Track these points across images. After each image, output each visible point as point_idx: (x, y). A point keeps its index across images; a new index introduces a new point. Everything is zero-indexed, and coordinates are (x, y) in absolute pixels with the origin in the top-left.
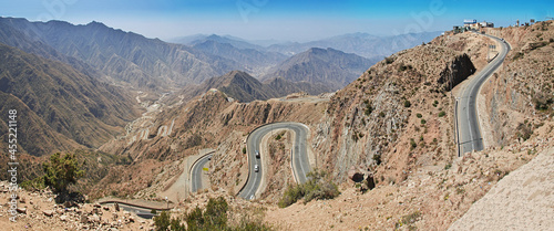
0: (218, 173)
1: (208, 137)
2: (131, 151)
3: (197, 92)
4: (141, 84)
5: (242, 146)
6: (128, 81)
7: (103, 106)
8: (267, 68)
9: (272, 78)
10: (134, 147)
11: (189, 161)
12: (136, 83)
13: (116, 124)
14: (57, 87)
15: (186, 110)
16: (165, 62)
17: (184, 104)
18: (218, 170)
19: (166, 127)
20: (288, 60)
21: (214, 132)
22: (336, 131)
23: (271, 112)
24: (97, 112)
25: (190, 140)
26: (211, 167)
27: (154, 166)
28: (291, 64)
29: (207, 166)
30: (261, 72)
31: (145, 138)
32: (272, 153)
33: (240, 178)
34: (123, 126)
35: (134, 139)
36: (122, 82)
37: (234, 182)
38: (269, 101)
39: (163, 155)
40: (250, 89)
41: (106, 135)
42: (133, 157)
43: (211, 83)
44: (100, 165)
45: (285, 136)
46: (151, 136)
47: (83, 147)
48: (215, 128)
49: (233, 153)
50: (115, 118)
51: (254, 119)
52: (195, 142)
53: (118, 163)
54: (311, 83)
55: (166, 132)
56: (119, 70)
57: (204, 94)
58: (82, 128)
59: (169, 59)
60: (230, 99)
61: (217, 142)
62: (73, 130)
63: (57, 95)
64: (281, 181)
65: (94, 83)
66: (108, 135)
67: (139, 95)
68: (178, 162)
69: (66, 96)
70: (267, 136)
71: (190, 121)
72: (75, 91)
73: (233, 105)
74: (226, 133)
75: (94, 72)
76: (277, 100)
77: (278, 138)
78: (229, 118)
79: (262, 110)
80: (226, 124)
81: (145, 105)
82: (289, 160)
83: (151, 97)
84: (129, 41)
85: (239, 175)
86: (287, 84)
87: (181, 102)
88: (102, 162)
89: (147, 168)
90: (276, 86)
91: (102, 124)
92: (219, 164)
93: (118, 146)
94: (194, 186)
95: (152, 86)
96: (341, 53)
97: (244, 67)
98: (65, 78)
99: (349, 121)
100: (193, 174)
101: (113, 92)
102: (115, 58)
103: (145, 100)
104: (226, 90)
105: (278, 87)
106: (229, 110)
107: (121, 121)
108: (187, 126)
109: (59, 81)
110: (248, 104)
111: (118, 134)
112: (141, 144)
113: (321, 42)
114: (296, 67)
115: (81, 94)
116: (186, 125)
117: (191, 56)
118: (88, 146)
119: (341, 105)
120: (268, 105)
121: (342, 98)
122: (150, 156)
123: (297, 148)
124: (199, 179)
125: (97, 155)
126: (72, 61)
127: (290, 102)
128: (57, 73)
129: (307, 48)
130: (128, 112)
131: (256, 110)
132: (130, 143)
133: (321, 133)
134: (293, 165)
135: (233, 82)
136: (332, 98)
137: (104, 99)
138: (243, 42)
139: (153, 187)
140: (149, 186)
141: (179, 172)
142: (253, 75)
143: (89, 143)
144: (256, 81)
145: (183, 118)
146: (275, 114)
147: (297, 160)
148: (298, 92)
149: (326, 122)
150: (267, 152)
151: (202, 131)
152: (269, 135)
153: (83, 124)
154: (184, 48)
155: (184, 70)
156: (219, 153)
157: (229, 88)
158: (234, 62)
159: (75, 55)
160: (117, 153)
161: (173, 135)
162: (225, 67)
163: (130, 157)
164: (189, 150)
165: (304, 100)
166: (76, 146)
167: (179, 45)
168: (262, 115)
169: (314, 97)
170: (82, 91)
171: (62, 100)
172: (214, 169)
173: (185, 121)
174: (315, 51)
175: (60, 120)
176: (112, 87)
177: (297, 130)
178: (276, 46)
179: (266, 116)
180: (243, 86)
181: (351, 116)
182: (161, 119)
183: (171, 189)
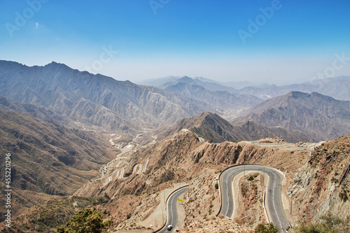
0: (192, 203)
1: (180, 173)
2: (107, 191)
3: (169, 133)
4: (114, 127)
5: (214, 182)
6: (99, 125)
7: (74, 153)
8: (239, 111)
9: (244, 121)
10: (111, 187)
11: (165, 194)
12: (109, 126)
13: (90, 168)
14: (14, 141)
15: (159, 148)
16: (137, 104)
17: (158, 144)
18: (192, 201)
19: (141, 166)
20: (263, 104)
21: (186, 169)
22: (319, 184)
23: (241, 154)
24: (68, 159)
25: (163, 176)
26: (185, 198)
27: (131, 201)
28: (266, 108)
29: (181, 197)
30: (232, 114)
31: (121, 177)
32: (244, 191)
33: (212, 209)
34: (97, 169)
35: (110, 179)
36: (94, 127)
37: (207, 212)
38: (240, 143)
39: (139, 190)
40: (220, 131)
41: (80, 181)
42: (110, 196)
43: (182, 124)
44: (77, 210)
45: (258, 178)
46: (127, 175)
47: (55, 197)
48: (187, 165)
49: (206, 188)
50: (89, 163)
51: (224, 159)
52: (169, 177)
53: (95, 204)
54: (288, 129)
55: (141, 170)
56: (89, 114)
57: (176, 134)
58: (52, 179)
59: (141, 101)
60: (200, 139)
61: (189, 177)
62: (41, 182)
63: (15, 150)
64: (252, 217)
65: (61, 131)
66: (83, 179)
67: (113, 138)
68: (155, 195)
69: (28, 149)
70: (239, 176)
71: (163, 159)
72: (38, 142)
73: (204, 145)
74: (197, 170)
75: (60, 119)
76: (249, 143)
77: (251, 179)
78: (199, 156)
79: (233, 151)
80: (197, 161)
81: (119, 146)
82: (261, 201)
83: (125, 138)
84: (98, 84)
85: (211, 206)
86: (260, 128)
87: (154, 142)
88: (79, 206)
89: (124, 204)
90: (247, 129)
91: (74, 170)
92: (192, 196)
93: (93, 188)
94: (170, 214)
95: (125, 128)
96: (330, 99)
97: (215, 108)
98: (23, 130)
99: (337, 177)
100: (169, 205)
101: (83, 137)
102: (83, 102)
103: (119, 142)
104: (197, 131)
105: (250, 130)
106: (200, 149)
107: (95, 165)
108: (161, 163)
109: (15, 133)
110: (218, 144)
111: (93, 177)
112: (117, 183)
113: (304, 85)
114: (272, 111)
115: (46, 144)
116: (159, 163)
117: (162, 98)
118: (61, 195)
119: (328, 158)
120: (239, 147)
121: (330, 151)
122: (127, 192)
123: (270, 191)
124: (175, 208)
125: (73, 201)
126: (30, 109)
127: (263, 146)
128: (13, 125)
129: (286, 92)
130: (102, 156)
131: (226, 150)
132: (106, 184)
133: (299, 182)
134: (266, 206)
135: (204, 123)
136: (317, 149)
137: (74, 146)
138: (215, 84)
139: (132, 218)
140: (129, 217)
141: (156, 203)
142: (224, 117)
143: (62, 191)
144: (227, 123)
145: (157, 156)
146: (245, 157)
147: (270, 202)
148: (272, 137)
149: (306, 172)
150: (239, 191)
151: (174, 167)
152: (242, 175)
153: (53, 175)
154: (156, 90)
155: (157, 112)
156: (192, 187)
157: (199, 129)
158: (205, 104)
159: (33, 101)
160: (93, 196)
161: (148, 172)
162: (196, 108)
163: (106, 196)
164: (164, 184)
165: (278, 146)
166: (47, 198)
167: (151, 88)
168: (232, 156)
169: (290, 145)
170: (47, 140)
171: (23, 155)
172: (188, 200)
173: (159, 158)
174: (296, 95)
175: (24, 176)
176: (83, 132)
177: (271, 174)
178: (250, 88)
179: (236, 157)
180: (214, 127)
181: (341, 172)
182: (136, 159)
183: (149, 218)
